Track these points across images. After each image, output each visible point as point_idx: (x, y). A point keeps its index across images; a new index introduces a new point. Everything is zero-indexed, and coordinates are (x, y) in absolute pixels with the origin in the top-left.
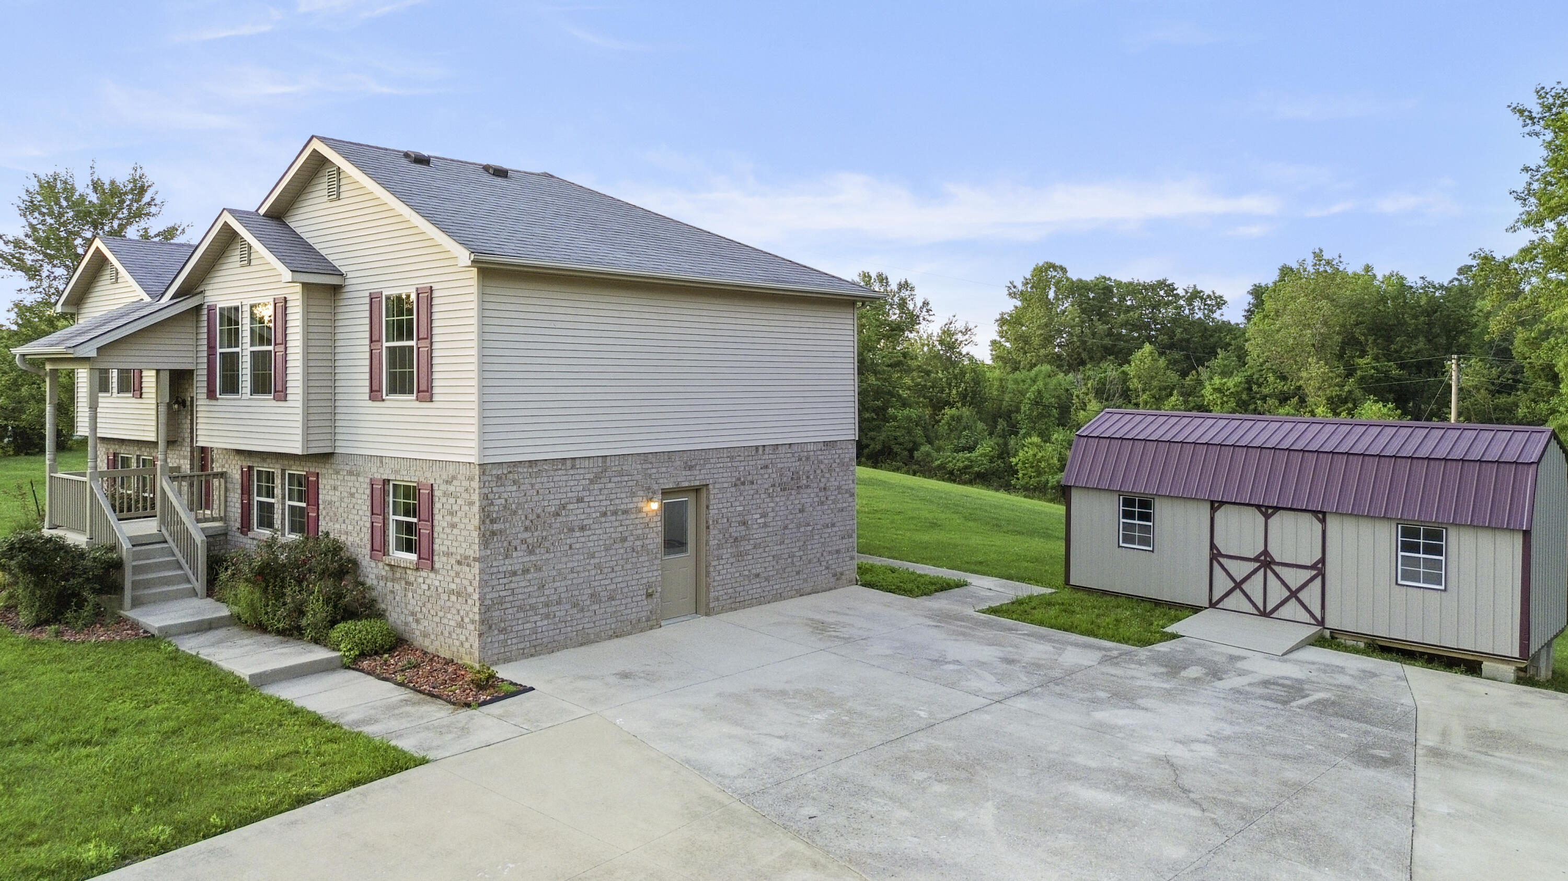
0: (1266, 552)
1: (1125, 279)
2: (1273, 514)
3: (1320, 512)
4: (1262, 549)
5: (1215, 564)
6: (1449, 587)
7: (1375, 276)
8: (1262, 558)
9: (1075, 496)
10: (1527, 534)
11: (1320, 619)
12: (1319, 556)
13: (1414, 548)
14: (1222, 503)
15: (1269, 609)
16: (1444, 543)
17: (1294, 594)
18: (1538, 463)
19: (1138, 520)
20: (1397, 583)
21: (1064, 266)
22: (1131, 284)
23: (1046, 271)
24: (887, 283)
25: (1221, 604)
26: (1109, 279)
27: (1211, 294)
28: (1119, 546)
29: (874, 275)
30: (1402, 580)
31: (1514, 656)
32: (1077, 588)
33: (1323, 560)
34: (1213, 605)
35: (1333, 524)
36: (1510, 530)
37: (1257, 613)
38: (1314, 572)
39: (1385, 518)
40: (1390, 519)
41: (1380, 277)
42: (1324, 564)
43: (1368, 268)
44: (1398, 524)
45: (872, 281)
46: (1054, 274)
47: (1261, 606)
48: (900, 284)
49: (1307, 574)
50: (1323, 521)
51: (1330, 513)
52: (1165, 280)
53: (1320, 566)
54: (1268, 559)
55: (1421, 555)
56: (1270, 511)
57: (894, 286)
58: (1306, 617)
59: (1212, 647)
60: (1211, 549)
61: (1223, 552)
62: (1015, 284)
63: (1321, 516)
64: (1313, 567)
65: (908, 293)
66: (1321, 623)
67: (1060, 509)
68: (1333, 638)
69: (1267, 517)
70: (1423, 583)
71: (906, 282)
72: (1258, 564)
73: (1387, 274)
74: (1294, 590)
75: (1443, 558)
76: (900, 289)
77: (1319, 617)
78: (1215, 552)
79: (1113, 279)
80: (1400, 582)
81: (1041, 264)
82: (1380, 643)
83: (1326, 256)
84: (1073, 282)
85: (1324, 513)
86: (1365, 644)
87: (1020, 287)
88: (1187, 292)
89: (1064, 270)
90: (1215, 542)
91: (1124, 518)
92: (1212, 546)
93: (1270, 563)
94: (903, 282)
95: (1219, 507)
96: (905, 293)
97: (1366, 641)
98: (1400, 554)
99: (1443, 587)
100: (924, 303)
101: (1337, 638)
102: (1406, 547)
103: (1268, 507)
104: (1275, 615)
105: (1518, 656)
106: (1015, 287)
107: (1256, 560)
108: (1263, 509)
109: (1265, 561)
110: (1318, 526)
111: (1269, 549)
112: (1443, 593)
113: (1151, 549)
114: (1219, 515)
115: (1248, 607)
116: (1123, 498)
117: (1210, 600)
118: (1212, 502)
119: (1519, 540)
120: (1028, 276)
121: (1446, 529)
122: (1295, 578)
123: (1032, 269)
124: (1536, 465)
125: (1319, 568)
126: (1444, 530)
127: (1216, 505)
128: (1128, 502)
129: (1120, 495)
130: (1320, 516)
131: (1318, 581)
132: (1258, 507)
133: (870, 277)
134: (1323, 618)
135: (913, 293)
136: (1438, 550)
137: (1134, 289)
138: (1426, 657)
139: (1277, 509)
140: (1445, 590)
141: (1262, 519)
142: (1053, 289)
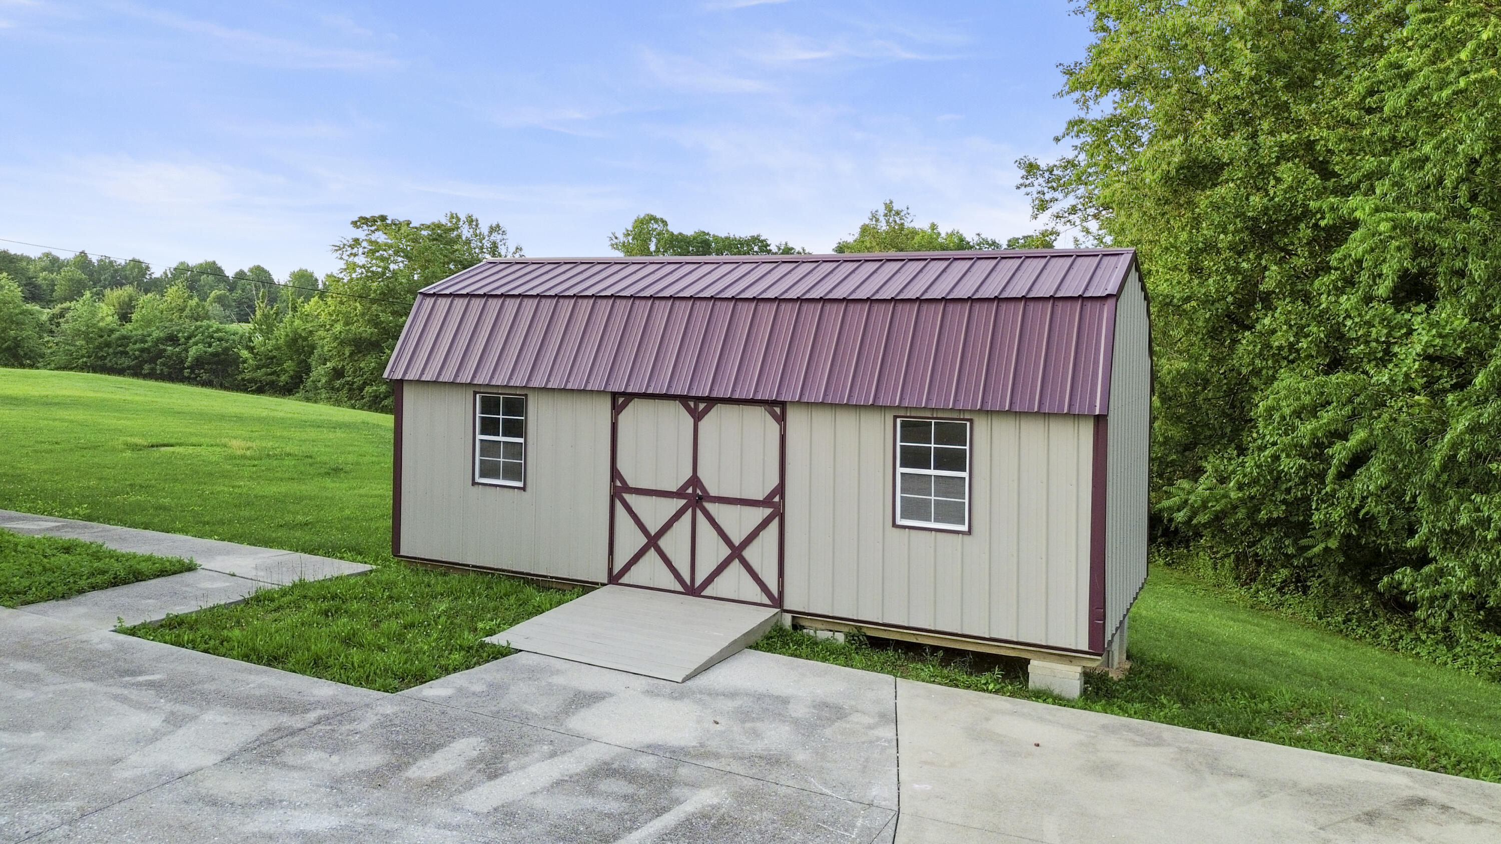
0: (695, 481)
1: (723, 234)
2: (706, 411)
3: (775, 403)
4: (688, 474)
5: (618, 505)
6: (974, 530)
7: (939, 234)
8: (690, 491)
9: (410, 399)
10: (1100, 421)
11: (776, 595)
12: (776, 482)
13: (921, 459)
14: (630, 397)
15: (699, 581)
16: (967, 448)
17: (737, 552)
18: (1116, 296)
19: (504, 435)
20: (894, 525)
21: (665, 218)
22: (727, 238)
23: (648, 222)
24: (477, 225)
25: (626, 576)
26: (708, 234)
27: (801, 251)
28: (474, 483)
29: (463, 217)
30: (903, 516)
31: (1080, 648)
32: (412, 561)
33: (781, 489)
34: (614, 579)
35: (796, 419)
36: (1073, 416)
37: (682, 590)
38: (768, 511)
39: (874, 407)
40: (884, 408)
41: (943, 235)
42: (782, 497)
43: (933, 227)
44: (895, 417)
45: (461, 223)
46: (655, 226)
47: (688, 576)
48: (491, 227)
49: (760, 514)
50: (781, 419)
51: (796, 404)
52: (758, 236)
53: (777, 499)
54: (699, 492)
55: (932, 472)
56: (702, 406)
57: (484, 229)
58: (754, 593)
59: (558, 672)
60: (613, 480)
61: (631, 483)
62: (617, 235)
64: (766, 502)
65: (499, 237)
66: (778, 602)
67: (388, 420)
68: (796, 627)
69: (698, 417)
70: (936, 520)
71: (498, 226)
72: (683, 502)
73: (950, 232)
74: (737, 544)
75: (965, 475)
76: (491, 232)
77: (775, 591)
78: (618, 484)
79: (712, 233)
80: (900, 521)
81: (642, 216)
82: (869, 633)
83: (896, 207)
84: (672, 234)
85: (783, 405)
86: (847, 635)
87: (622, 238)
88: (779, 249)
89: (665, 223)
90: (620, 466)
91: (483, 432)
92: (615, 474)
93: (701, 498)
94: (494, 225)
95: (625, 405)
96: (496, 237)
97: (846, 630)
98: (900, 470)
99: (965, 528)
100: (517, 248)
101: (803, 627)
102: (912, 458)
103: (698, 399)
104: (708, 592)
105: (1086, 648)
106: (616, 238)
107: (679, 494)
108: (692, 404)
109: (694, 496)
110: (772, 428)
111: (700, 474)
112: (966, 537)
113: (520, 484)
114: (625, 417)
115: (670, 582)
116: (483, 399)
117: (610, 570)
118: (615, 395)
119: (1087, 432)
120: (630, 228)
121: (971, 421)
122: (737, 523)
123: (633, 220)
124: (1113, 301)
125: (776, 504)
126: (968, 424)
127: (621, 400)
128: (490, 405)
129: (475, 393)
130: (778, 410)
131: (774, 526)
132: (683, 399)
133: (459, 219)
134: (781, 593)
135: (505, 237)
136: (956, 461)
137: (730, 244)
138: (941, 653)
139: (712, 401)
140: (970, 532)
141: (690, 422)
142: (654, 240)
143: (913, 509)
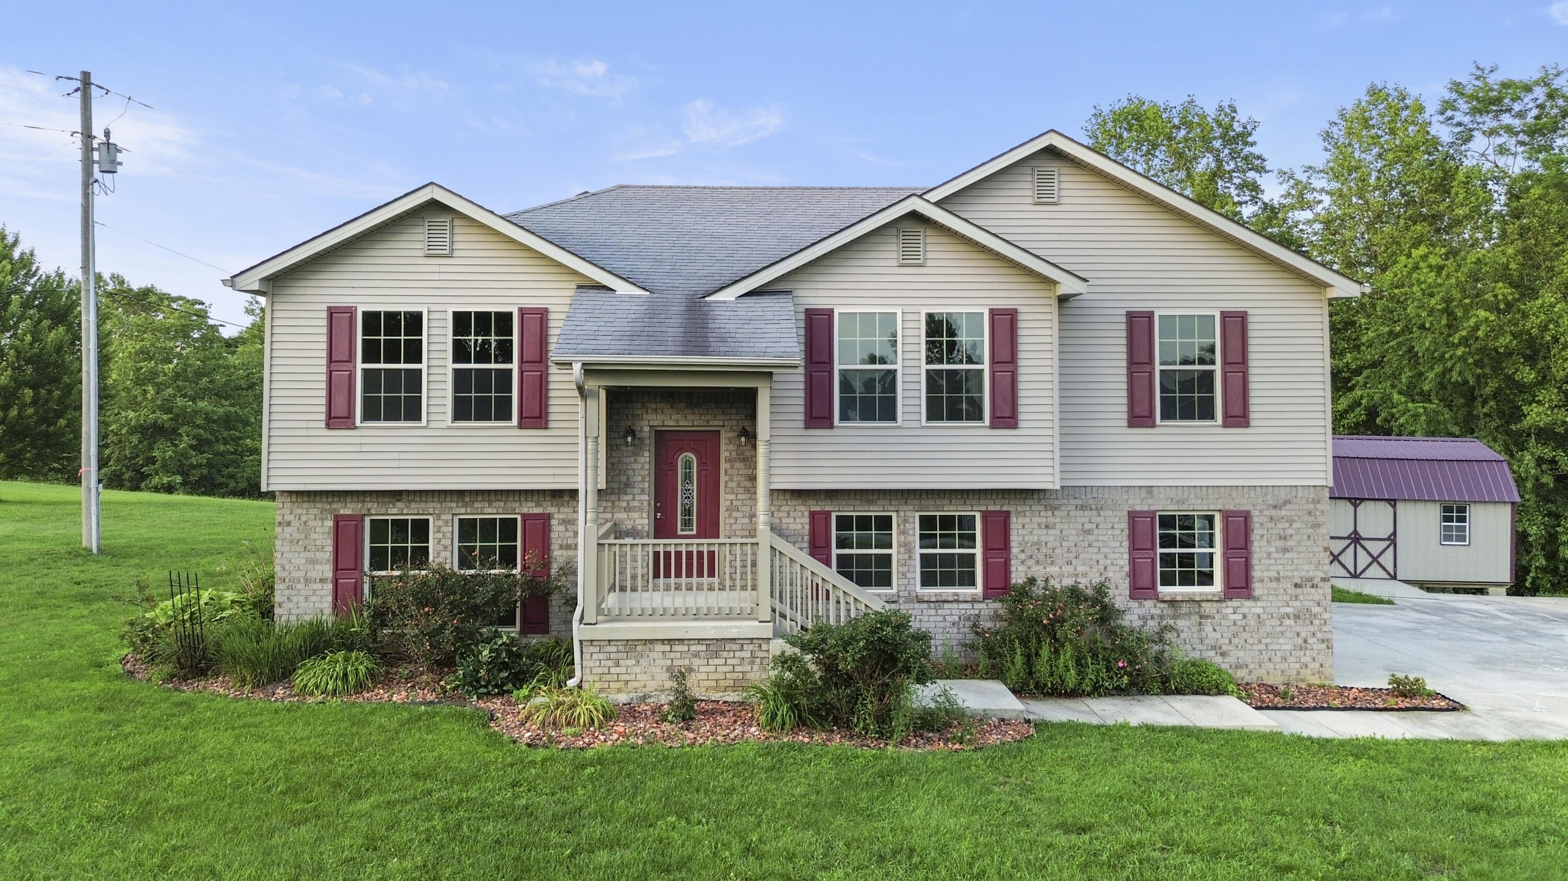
0: (1355, 532)
2: (1360, 504)
3: (1392, 500)
4: (1352, 529)
6: (1471, 543)
8: (1353, 536)
11: (1393, 575)
12: (1392, 530)
13: (1450, 519)
15: (1359, 572)
16: (1468, 514)
17: (1375, 559)
20: (1440, 544)
30: (1444, 541)
31: (1507, 582)
33: (1395, 533)
35: (1400, 506)
36: (1504, 503)
37: (1350, 576)
38: (1388, 542)
39: (1431, 501)
40: (1436, 501)
42: (1395, 536)
44: (1440, 505)
47: (1352, 571)
49: (1385, 544)
50: (1394, 506)
51: (1400, 500)
53: (1393, 537)
54: (1357, 536)
55: (1455, 524)
56: (1358, 502)
58: (1384, 575)
63: (1393, 502)
64: (1388, 539)
66: (1394, 577)
69: (1356, 506)
70: (1456, 542)
72: (1350, 541)
74: (1375, 556)
75: (1467, 524)
77: (1392, 573)
80: (1442, 543)
85: (1395, 500)
93: (1358, 539)
98: (1442, 524)
99: (1467, 543)
102: (1447, 519)
103: (1356, 499)
104: (1363, 576)
105: (1510, 579)
107: (1348, 538)
108: (1353, 501)
109: (1356, 539)
110: (1391, 510)
111: (1358, 529)
112: (1467, 547)
115: (1344, 573)
119: (1509, 508)
122: (1375, 548)
125: (1392, 539)
126: (1468, 505)
131: (1392, 548)
132: (1349, 499)
134: (1395, 574)
136: (1464, 520)
139: (1362, 500)
140: (1468, 545)
141: (1352, 508)
143: (1448, 538)
